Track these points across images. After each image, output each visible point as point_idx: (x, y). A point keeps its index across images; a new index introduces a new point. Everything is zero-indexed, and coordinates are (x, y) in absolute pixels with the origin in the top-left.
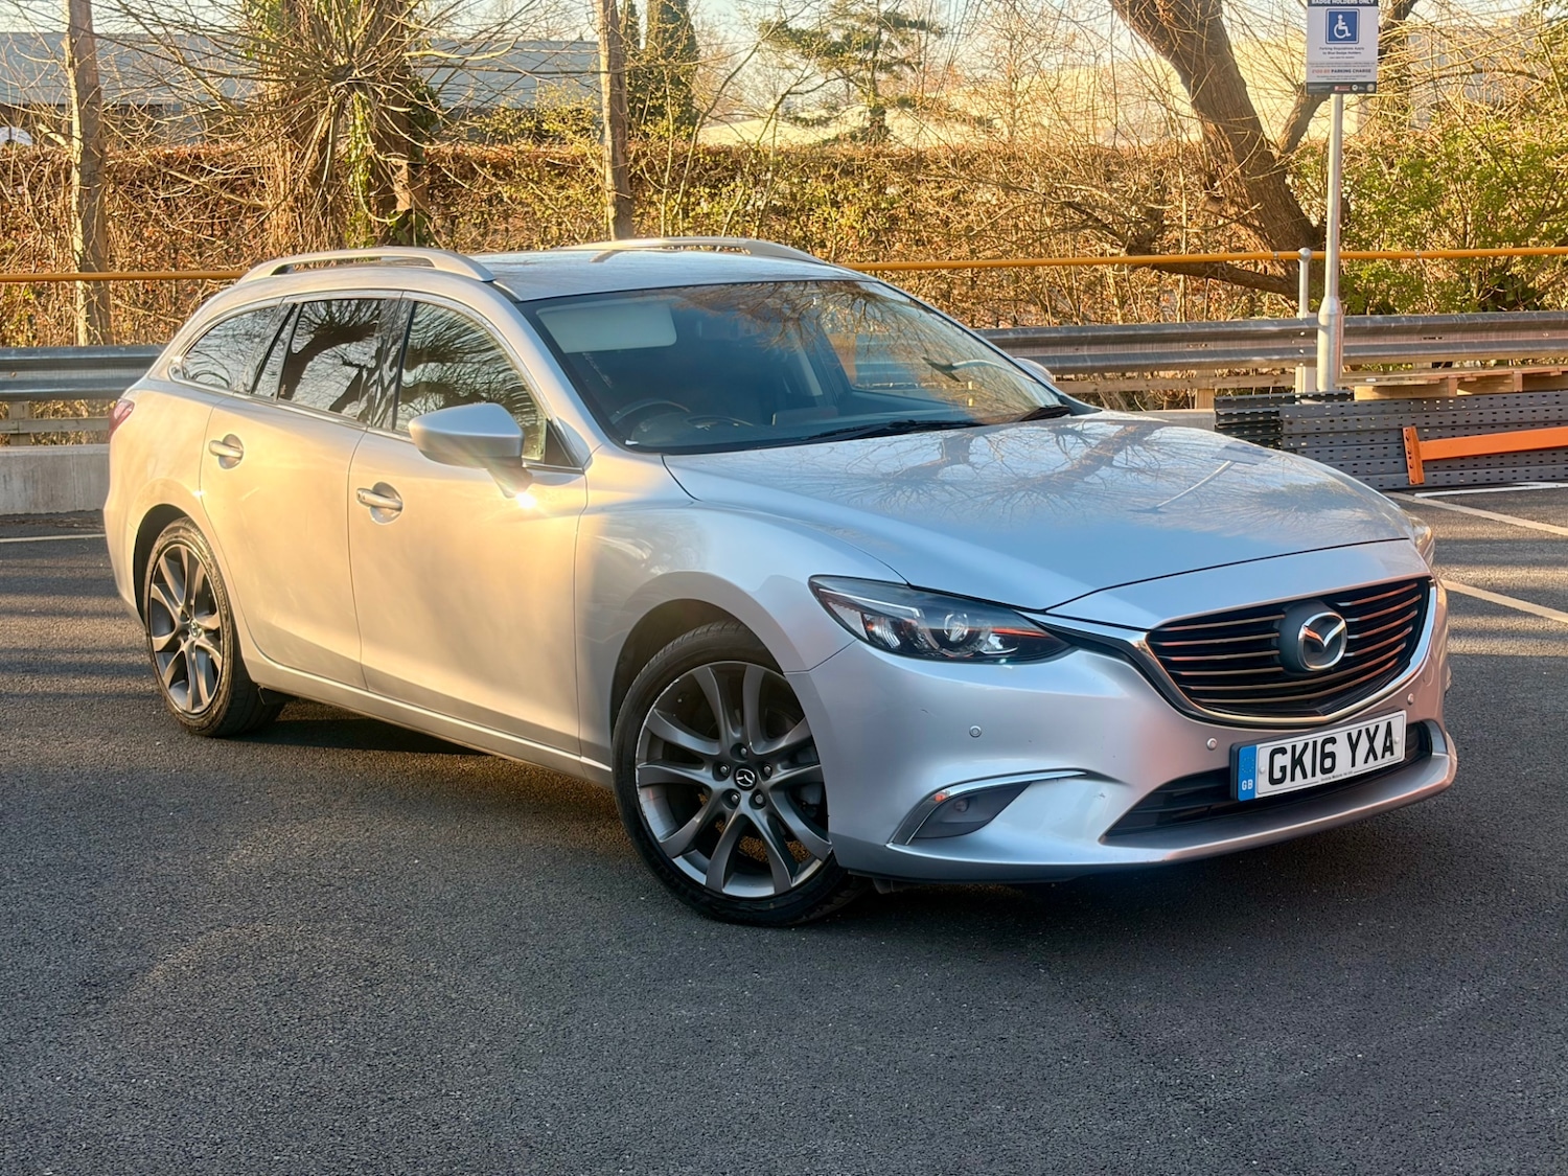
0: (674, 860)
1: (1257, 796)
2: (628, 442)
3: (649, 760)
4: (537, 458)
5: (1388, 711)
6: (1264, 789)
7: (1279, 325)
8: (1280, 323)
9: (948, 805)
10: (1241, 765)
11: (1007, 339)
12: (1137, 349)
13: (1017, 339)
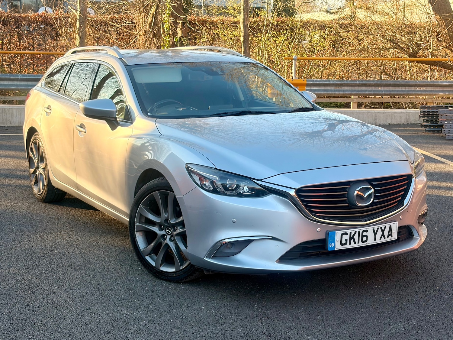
0: (145, 257)
1: (336, 249)
2: (149, 114)
3: (140, 222)
4: (123, 118)
5: (392, 221)
6: (338, 247)
7: (449, 83)
8: (449, 82)
9: (224, 246)
10: (329, 238)
11: (356, 84)
12: (400, 89)
13: (360, 84)
